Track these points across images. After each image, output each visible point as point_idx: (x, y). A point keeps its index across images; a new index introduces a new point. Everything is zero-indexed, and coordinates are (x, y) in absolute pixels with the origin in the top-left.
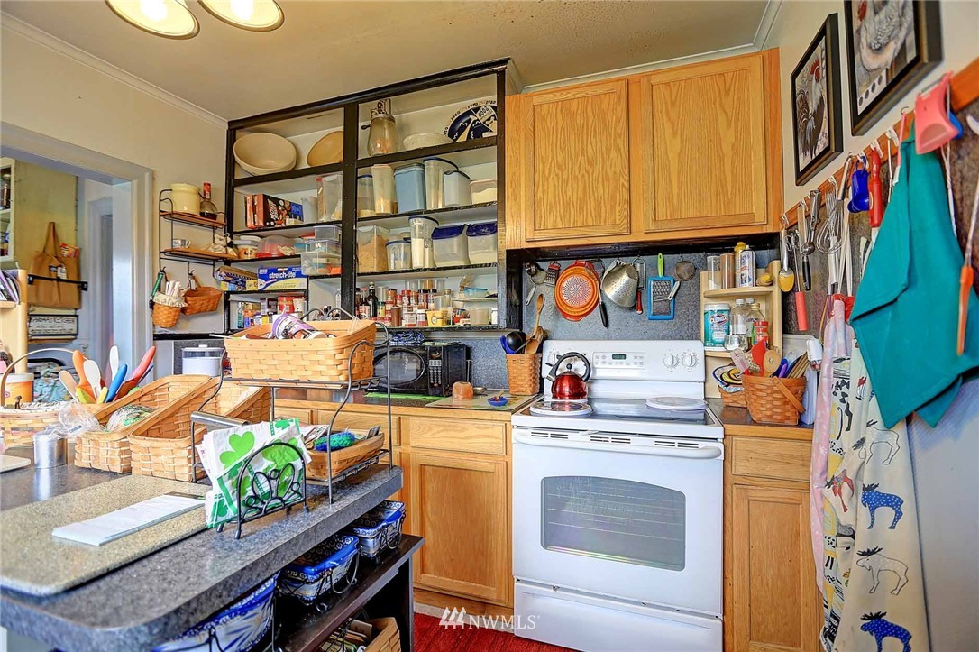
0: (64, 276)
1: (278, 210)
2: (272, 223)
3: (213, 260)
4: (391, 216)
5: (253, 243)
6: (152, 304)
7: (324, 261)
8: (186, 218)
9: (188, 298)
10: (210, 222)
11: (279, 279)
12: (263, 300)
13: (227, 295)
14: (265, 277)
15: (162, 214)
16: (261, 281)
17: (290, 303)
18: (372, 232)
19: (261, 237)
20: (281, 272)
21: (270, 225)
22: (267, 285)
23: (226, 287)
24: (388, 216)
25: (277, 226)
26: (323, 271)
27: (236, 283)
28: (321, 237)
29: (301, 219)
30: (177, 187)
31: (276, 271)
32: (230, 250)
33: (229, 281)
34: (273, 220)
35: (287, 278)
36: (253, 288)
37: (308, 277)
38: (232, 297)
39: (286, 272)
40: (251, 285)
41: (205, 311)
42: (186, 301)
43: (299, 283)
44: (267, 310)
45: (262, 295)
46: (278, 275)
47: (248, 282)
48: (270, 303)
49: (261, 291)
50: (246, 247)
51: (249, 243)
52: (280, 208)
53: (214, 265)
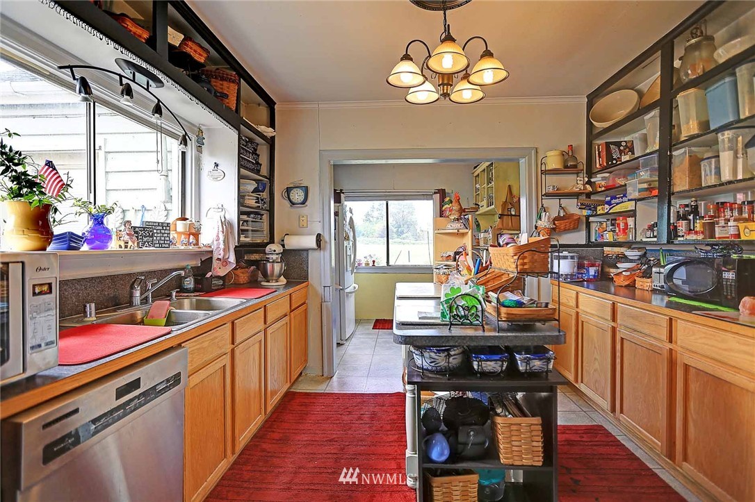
0: (513, 213)
1: (620, 150)
2: (614, 162)
3: (576, 195)
4: (701, 135)
5: (604, 179)
6: (536, 227)
7: (645, 186)
8: (555, 172)
9: (556, 222)
10: (574, 170)
11: (617, 204)
12: (608, 220)
13: (587, 217)
14: (609, 203)
15: (543, 172)
16: (607, 206)
17: (624, 221)
18: (685, 152)
19: (610, 173)
20: (619, 198)
21: (613, 163)
22: (610, 209)
23: (585, 212)
24: (698, 136)
25: (618, 163)
26: (645, 194)
27: (590, 209)
28: (645, 165)
29: (633, 153)
30: (549, 154)
31: (616, 198)
32: (588, 186)
33: (584, 209)
34: (615, 159)
35: (623, 202)
36: (601, 212)
37: (636, 200)
38: (591, 219)
39: (622, 198)
40: (600, 210)
41: (569, 229)
42: (554, 224)
43: (630, 206)
44: (611, 227)
45: (608, 217)
46: (617, 201)
47: (599, 208)
48: (613, 222)
49: (607, 213)
50: (599, 182)
51: (600, 179)
52: (622, 148)
53: (577, 199)
